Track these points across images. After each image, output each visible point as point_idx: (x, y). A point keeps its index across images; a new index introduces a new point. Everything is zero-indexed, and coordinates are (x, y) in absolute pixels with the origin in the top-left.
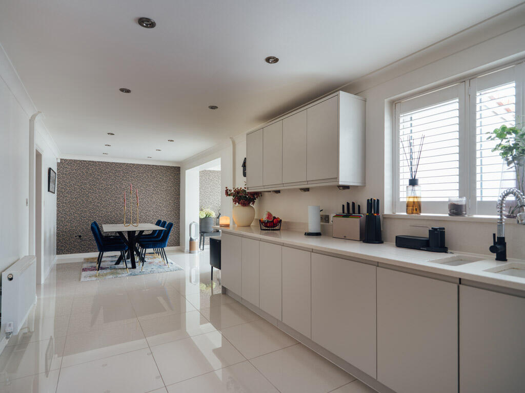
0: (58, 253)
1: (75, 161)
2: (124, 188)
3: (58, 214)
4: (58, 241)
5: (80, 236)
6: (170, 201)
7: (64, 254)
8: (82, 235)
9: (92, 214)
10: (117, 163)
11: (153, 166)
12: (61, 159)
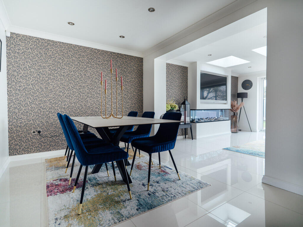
0: (10, 154)
1: (30, 38)
2: (88, 77)
3: (9, 104)
4: (11, 139)
5: (39, 132)
6: (134, 93)
7: (19, 154)
8: (41, 130)
9: (53, 105)
10: (81, 46)
11: (118, 54)
12: (12, 33)
